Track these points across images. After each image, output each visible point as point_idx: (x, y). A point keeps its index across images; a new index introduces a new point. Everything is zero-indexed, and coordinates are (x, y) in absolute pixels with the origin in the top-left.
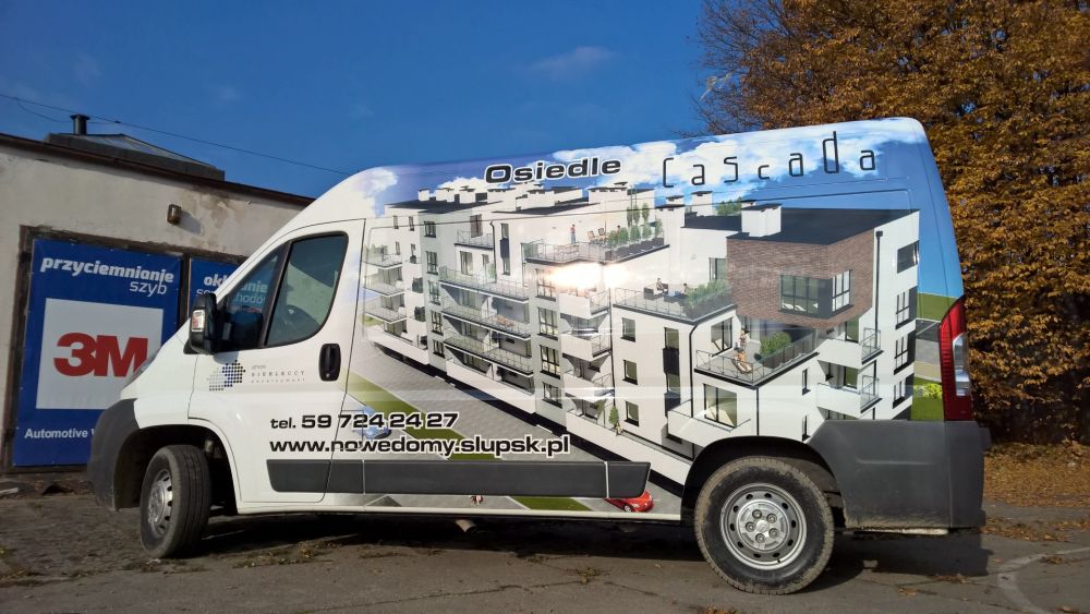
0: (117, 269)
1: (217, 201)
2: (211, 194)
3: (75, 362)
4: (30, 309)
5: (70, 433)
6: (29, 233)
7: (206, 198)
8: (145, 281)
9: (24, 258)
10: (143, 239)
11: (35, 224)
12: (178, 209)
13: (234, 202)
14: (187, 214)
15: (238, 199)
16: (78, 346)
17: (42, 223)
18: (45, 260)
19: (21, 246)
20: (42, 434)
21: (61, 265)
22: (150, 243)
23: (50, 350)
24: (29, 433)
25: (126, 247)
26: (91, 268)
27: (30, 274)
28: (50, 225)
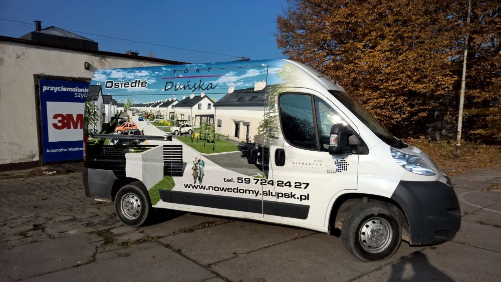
0: (69, 88)
1: (101, 59)
2: (99, 57)
3: (60, 124)
4: (41, 106)
5: (61, 150)
6: (37, 77)
7: (97, 58)
8: (79, 92)
9: (37, 87)
10: (77, 76)
11: (39, 74)
12: (88, 63)
13: (107, 59)
14: (91, 65)
15: (109, 58)
16: (60, 118)
17: (41, 73)
18: (44, 87)
19: (35, 82)
20: (52, 151)
21: (50, 89)
22: (79, 78)
23: (51, 121)
24: (48, 151)
25: (71, 80)
26: (60, 89)
27: (40, 93)
28: (43, 73)
